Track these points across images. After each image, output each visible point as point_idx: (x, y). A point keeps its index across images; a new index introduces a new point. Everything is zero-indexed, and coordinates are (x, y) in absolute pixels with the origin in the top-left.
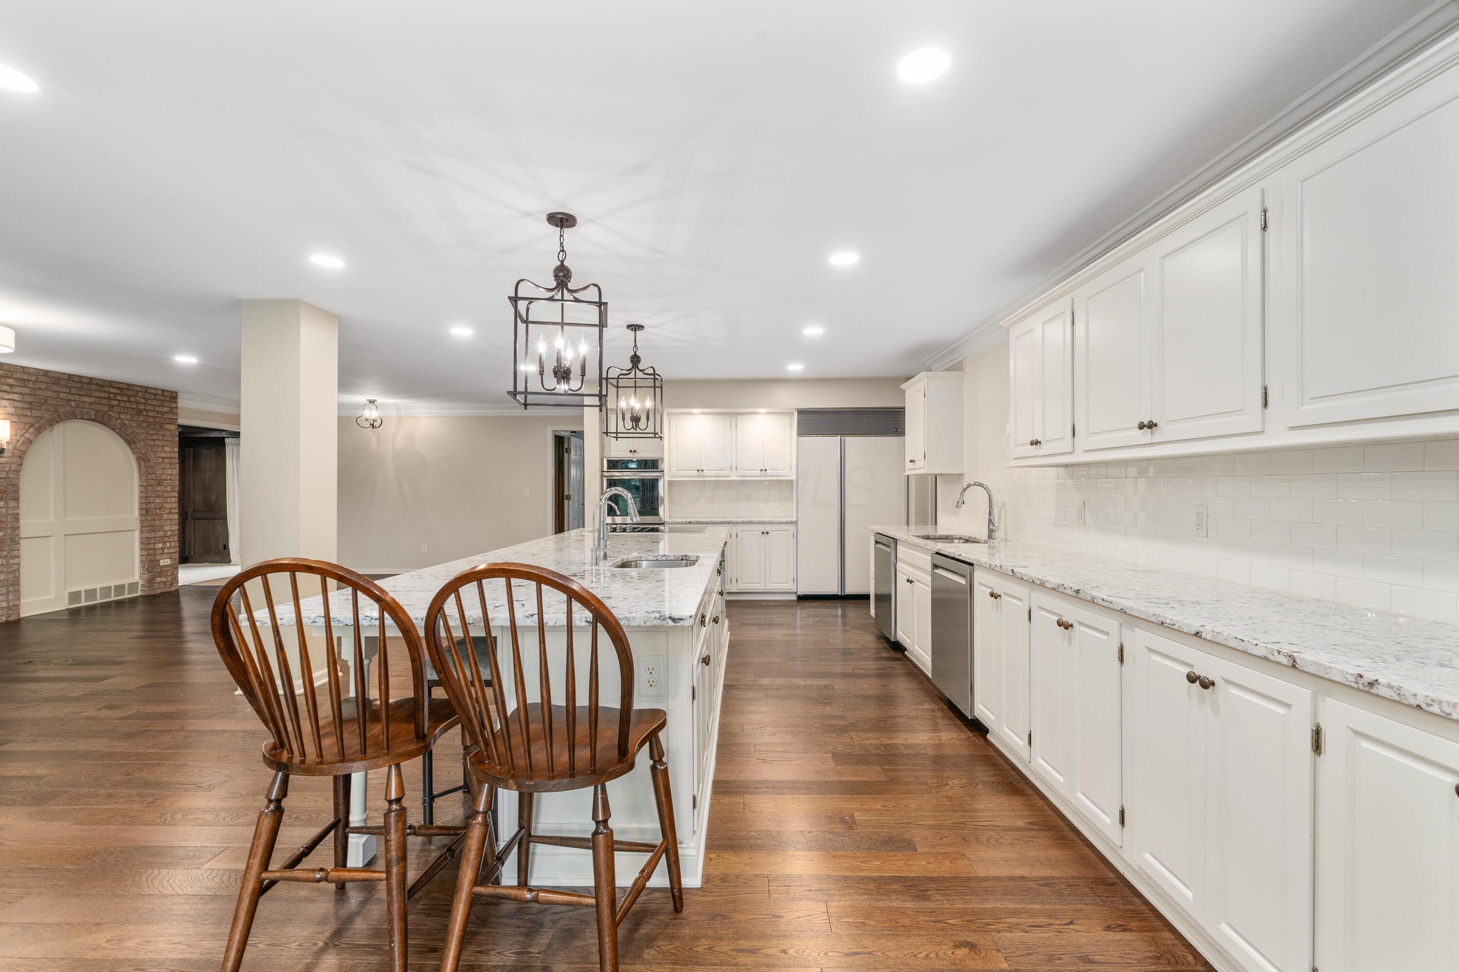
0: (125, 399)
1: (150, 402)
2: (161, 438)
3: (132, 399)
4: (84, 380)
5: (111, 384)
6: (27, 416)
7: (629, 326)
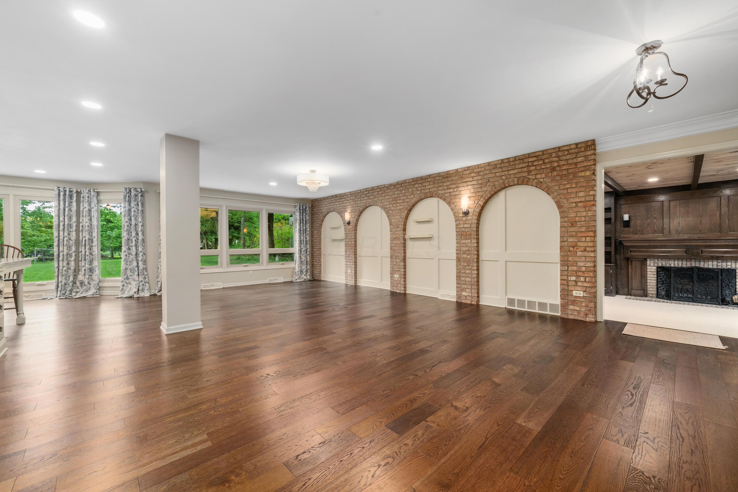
1: (564, 158)
2: (574, 186)
3: (547, 161)
5: (529, 155)
6: (479, 192)
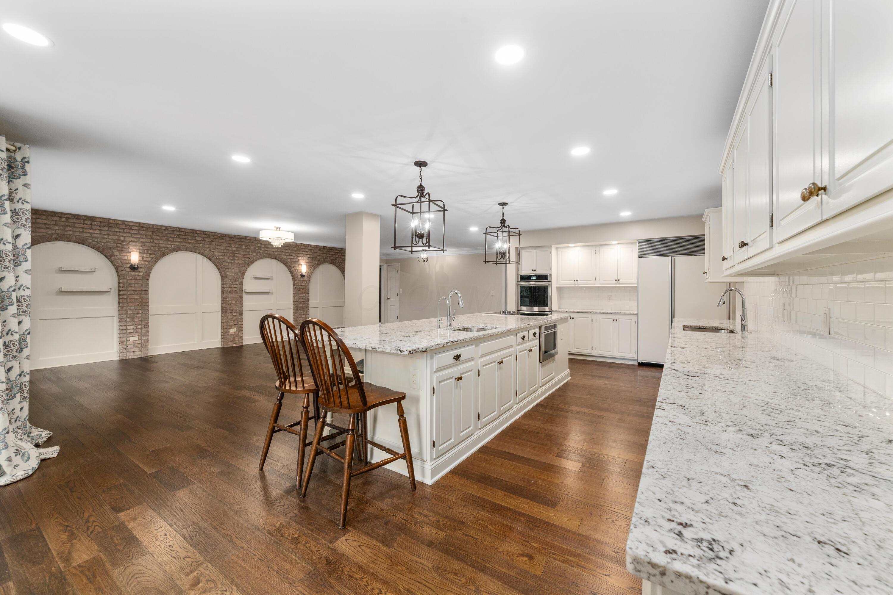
0: (340, 254)
4: (328, 248)
5: (336, 249)
6: (311, 262)
7: (500, 204)
